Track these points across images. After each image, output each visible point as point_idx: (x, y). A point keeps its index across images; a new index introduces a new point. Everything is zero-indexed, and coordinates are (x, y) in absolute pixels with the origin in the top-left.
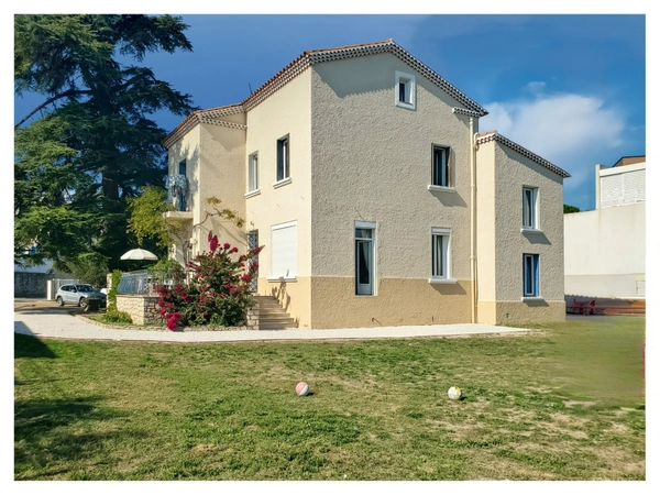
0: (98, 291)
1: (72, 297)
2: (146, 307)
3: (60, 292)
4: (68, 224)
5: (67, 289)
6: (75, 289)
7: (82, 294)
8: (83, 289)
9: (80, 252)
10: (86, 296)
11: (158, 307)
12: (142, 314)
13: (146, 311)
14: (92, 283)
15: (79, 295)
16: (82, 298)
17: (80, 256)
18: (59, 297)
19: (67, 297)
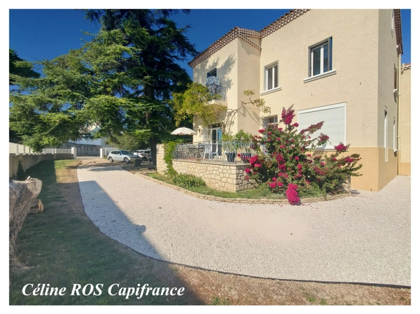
1: (119, 157)
3: (111, 155)
5: (115, 153)
6: (120, 153)
10: (128, 157)
15: (123, 156)
16: (125, 158)
19: (115, 157)
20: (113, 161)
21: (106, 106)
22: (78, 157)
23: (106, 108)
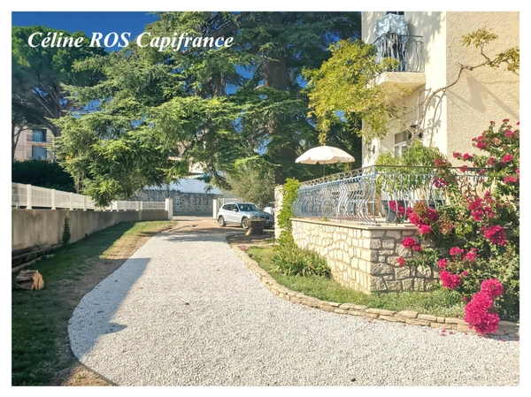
0: (261, 211)
1: (234, 217)
2: (376, 252)
3: (223, 212)
4: (220, 119)
5: (228, 208)
6: (236, 208)
7: (244, 214)
8: (246, 208)
9: (237, 157)
10: (249, 216)
11: (402, 251)
12: (367, 267)
13: (375, 261)
14: (256, 202)
15: (241, 214)
16: (244, 218)
17: (238, 162)
18: (221, 216)
19: (229, 217)
20: (225, 224)
21: (181, 118)
22: (175, 218)
23: (183, 121)
